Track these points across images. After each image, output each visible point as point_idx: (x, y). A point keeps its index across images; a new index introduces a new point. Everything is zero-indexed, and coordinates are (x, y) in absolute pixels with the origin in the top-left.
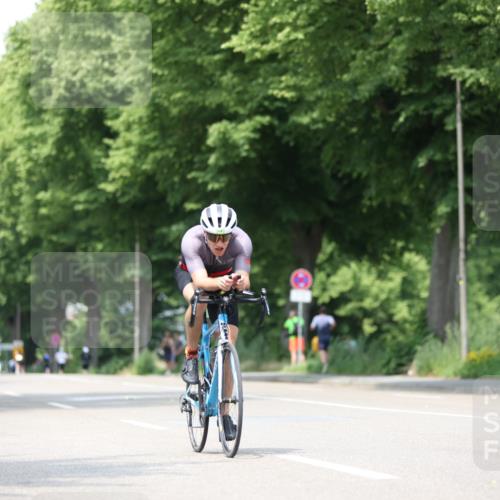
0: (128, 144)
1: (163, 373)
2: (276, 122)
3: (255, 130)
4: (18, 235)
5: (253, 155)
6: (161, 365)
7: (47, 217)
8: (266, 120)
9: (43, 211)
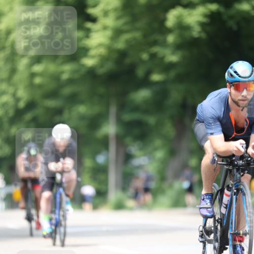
0: (105, 28)
1: (131, 209)
2: (222, 10)
3: (205, 16)
4: (18, 100)
5: (203, 35)
6: (131, 203)
7: (40, 86)
8: (214, 7)
9: (38, 80)
